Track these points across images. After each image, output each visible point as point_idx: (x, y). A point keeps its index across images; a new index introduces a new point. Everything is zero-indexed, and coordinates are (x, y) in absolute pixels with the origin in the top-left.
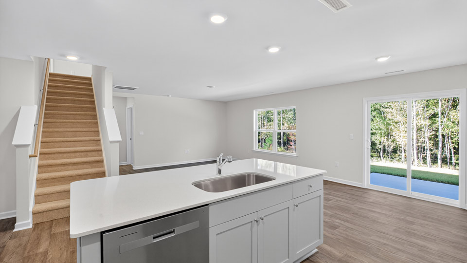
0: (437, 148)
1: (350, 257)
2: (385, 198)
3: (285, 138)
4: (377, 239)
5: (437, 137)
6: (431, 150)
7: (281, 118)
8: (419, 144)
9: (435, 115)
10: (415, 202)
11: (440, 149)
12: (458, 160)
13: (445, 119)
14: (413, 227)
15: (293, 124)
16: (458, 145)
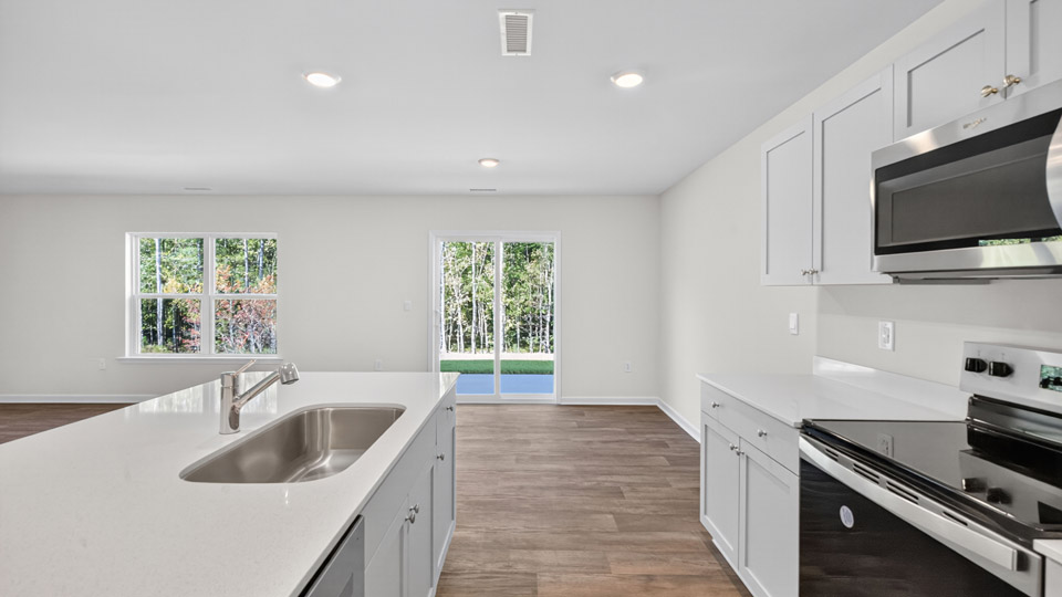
0: (470, 324)
1: (495, 531)
2: (472, 414)
3: (169, 319)
4: (507, 484)
5: (470, 304)
6: (464, 327)
7: (158, 265)
8: (450, 318)
9: (465, 272)
10: (511, 410)
11: (474, 324)
12: (492, 339)
13: (479, 278)
14: (533, 447)
15: (198, 282)
16: (492, 316)
